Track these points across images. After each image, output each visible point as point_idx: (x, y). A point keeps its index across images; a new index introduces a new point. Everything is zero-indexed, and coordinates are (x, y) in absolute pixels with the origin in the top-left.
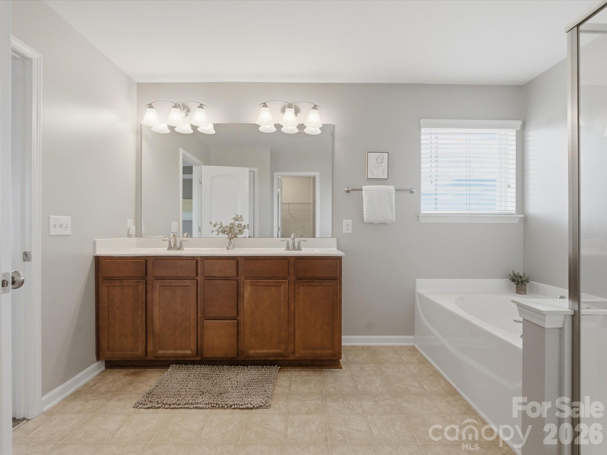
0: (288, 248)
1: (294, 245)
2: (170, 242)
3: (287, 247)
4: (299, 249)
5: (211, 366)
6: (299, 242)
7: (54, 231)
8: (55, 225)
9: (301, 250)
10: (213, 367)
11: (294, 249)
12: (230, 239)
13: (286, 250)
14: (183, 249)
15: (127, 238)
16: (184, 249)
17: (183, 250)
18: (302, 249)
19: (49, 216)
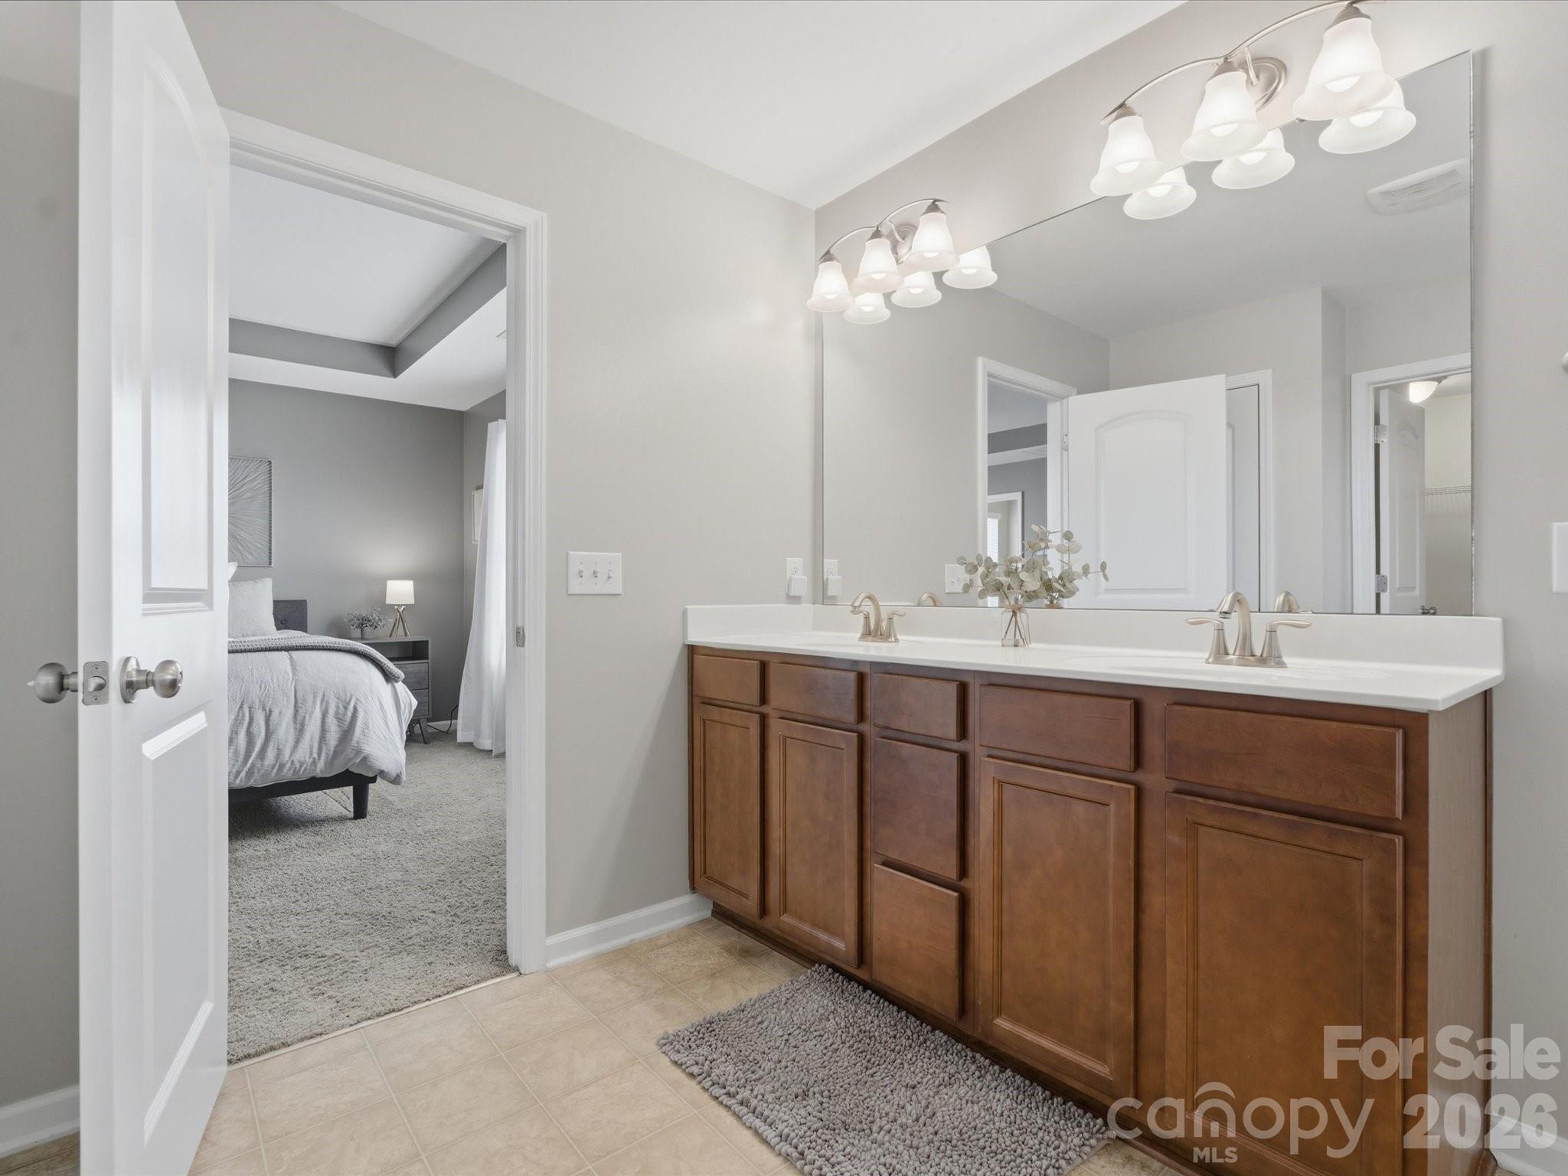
0: (1220, 652)
1: (1245, 640)
2: (867, 618)
3: (1218, 652)
4: (1270, 658)
5: (904, 1013)
6: (1272, 631)
7: (575, 587)
8: (580, 572)
9: (1281, 664)
10: (907, 1018)
11: (1247, 655)
12: (1014, 614)
13: (1210, 660)
14: (895, 636)
15: (785, 605)
16: (899, 637)
17: (897, 640)
18: (1285, 659)
19: (567, 553)
